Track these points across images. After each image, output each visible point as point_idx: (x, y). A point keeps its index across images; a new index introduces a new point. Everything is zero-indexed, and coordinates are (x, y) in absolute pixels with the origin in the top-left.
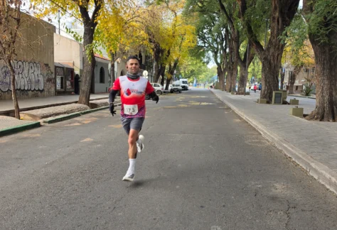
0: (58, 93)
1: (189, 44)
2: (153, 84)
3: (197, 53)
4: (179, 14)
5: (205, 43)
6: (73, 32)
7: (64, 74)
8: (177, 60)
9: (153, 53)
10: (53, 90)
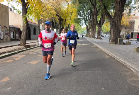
0: (12, 40)
1: (74, 17)
2: (59, 35)
3: (78, 21)
4: (70, 3)
5: (81, 17)
6: (16, 9)
7: (15, 31)
8: (69, 24)
9: (58, 21)
10: (9, 38)
